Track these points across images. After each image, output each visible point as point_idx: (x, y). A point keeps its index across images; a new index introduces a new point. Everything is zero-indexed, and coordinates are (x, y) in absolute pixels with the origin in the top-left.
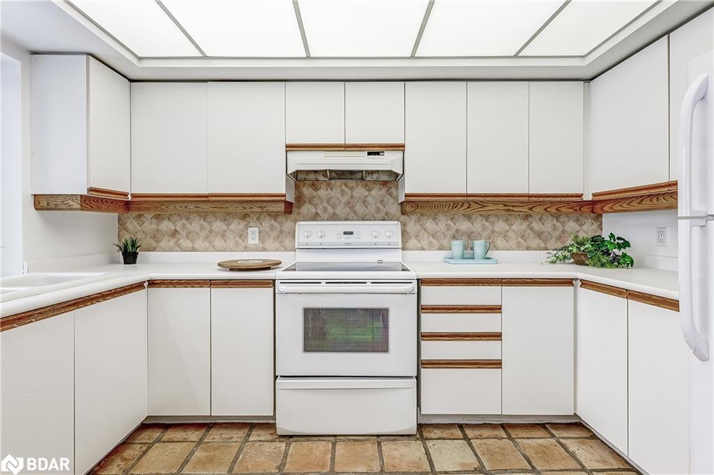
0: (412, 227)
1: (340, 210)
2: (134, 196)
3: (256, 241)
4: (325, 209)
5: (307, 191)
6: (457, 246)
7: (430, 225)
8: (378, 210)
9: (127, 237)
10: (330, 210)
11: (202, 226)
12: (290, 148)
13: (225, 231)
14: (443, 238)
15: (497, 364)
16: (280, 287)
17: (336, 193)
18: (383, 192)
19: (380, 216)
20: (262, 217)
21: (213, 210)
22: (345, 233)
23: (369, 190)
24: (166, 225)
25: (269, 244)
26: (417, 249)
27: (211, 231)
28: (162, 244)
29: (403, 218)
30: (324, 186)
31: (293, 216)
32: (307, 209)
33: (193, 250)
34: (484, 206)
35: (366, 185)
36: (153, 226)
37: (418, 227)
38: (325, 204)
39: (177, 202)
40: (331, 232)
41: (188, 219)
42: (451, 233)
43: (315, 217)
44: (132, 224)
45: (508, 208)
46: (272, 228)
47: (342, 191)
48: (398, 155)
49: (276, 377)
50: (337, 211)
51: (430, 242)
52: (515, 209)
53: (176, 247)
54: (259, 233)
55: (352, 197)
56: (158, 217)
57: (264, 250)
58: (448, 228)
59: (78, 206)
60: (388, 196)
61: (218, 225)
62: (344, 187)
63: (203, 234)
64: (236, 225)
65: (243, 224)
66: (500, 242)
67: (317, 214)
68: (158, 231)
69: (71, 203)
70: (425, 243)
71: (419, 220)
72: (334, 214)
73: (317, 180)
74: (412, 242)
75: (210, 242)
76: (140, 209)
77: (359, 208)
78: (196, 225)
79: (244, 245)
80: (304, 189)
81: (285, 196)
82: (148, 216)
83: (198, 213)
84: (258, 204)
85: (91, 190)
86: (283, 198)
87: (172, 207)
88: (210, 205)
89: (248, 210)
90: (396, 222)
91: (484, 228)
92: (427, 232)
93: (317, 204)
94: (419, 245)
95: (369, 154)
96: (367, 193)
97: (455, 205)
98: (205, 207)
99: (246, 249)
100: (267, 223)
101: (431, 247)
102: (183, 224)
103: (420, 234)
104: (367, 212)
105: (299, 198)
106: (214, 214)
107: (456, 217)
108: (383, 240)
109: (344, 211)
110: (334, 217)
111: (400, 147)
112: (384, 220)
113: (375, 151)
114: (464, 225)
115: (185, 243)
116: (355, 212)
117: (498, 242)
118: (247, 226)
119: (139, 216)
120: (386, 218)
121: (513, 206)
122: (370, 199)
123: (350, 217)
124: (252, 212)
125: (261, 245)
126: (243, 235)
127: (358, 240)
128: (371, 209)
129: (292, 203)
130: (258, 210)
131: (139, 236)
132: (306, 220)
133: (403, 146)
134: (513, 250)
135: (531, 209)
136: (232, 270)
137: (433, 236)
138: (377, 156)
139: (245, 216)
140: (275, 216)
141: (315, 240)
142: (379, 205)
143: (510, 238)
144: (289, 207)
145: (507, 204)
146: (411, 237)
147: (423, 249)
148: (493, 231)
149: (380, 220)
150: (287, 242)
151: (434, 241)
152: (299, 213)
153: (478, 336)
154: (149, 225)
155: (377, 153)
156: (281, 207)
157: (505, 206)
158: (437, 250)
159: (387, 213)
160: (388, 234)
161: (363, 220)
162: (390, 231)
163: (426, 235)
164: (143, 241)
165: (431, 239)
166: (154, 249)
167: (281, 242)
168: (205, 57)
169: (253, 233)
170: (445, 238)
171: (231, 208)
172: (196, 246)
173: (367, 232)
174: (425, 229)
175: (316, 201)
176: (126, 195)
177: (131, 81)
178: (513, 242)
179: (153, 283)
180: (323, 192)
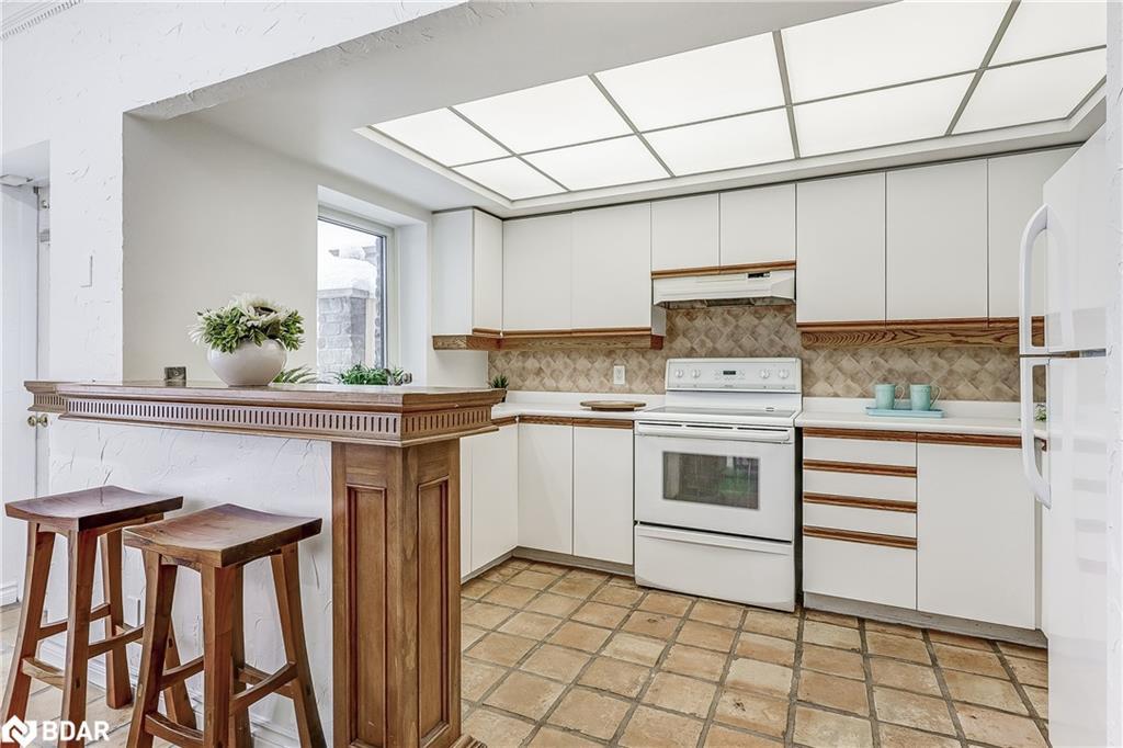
0: (820, 365)
1: (721, 344)
2: (505, 333)
3: (623, 382)
4: (703, 343)
5: (680, 322)
6: (883, 392)
7: (847, 363)
8: (772, 343)
9: (496, 375)
10: (709, 344)
11: (565, 363)
12: (656, 275)
13: (589, 370)
14: (867, 380)
15: (910, 543)
16: (639, 428)
17: (717, 323)
18: (779, 319)
19: (775, 351)
20: (629, 353)
21: (577, 346)
22: (725, 373)
23: (760, 318)
24: (531, 363)
25: (637, 385)
26: (828, 395)
27: (575, 369)
28: (527, 383)
29: (807, 354)
30: (701, 315)
31: (664, 352)
32: (681, 343)
33: (557, 390)
34: (919, 337)
35: (756, 312)
36: (520, 364)
37: (829, 365)
38: (703, 337)
39: (544, 338)
40: (707, 371)
41: (552, 356)
42: (880, 374)
43: (691, 353)
44: (500, 362)
45: (959, 338)
46: (640, 366)
47: (724, 319)
48: (789, 275)
49: (635, 523)
50: (718, 346)
51: (848, 387)
52: (970, 340)
53: (541, 387)
54: (626, 371)
55: (737, 327)
56: (524, 355)
57: (631, 391)
58: (876, 367)
59: (465, 345)
60: (786, 325)
61: (583, 363)
62: (726, 315)
63: (567, 373)
64: (601, 363)
65: (608, 361)
66: (963, 387)
67: (693, 348)
68: (524, 368)
69: (460, 343)
70: (839, 388)
71: (831, 357)
72: (715, 349)
73: (693, 308)
74: (820, 386)
75: (574, 382)
76: (510, 347)
77: (747, 341)
78: (560, 362)
79: (609, 385)
80: (677, 319)
81: (650, 330)
82: (515, 353)
83: (563, 350)
84: (623, 340)
85: (474, 331)
86: (649, 333)
87: (538, 344)
88: (574, 341)
89: (612, 347)
90: (794, 359)
91: (935, 367)
92: (843, 373)
93: (692, 337)
94: (831, 390)
95: (750, 276)
96: (756, 322)
97: (873, 335)
98: (569, 343)
99: (611, 390)
100: (634, 361)
101: (849, 393)
102: (548, 362)
103: (833, 375)
104: (757, 345)
105: (672, 331)
106: (577, 350)
107: (889, 351)
108: (774, 382)
109: (726, 345)
110: (714, 353)
111: (790, 265)
112: (779, 356)
113: (757, 272)
114: (901, 363)
115: (549, 382)
116: (740, 347)
117: (960, 388)
118: (613, 364)
119: (507, 353)
120: (783, 353)
121: (967, 336)
122: (761, 330)
123: (734, 352)
124: (617, 348)
125: (627, 386)
126: (608, 375)
127: (742, 382)
128: (763, 342)
129: (662, 337)
130: (623, 346)
131: (507, 374)
132: (679, 357)
133: (795, 264)
134: (988, 400)
135: (998, 339)
136: (594, 409)
137: (853, 379)
138: (760, 278)
139: (610, 353)
140: (642, 352)
141: (687, 381)
142: (773, 336)
143: (982, 382)
144: (658, 343)
145: (955, 332)
146: (818, 380)
147: (836, 395)
148: (951, 372)
149: (774, 356)
150: (657, 383)
151: (854, 385)
152: (671, 349)
153: (883, 505)
154: (516, 363)
155: (761, 275)
156: (648, 343)
157: (953, 335)
158: (859, 397)
159: (784, 347)
160: (782, 374)
161: (752, 357)
162: (785, 371)
163: (841, 377)
164: (512, 380)
165: (849, 382)
166: (520, 389)
167: (650, 383)
168: (570, 192)
169: (619, 371)
170: (871, 381)
171: (595, 345)
172: (560, 386)
173: (753, 371)
174: (839, 369)
175: (692, 333)
176: (498, 333)
177: (503, 219)
178: (987, 389)
179: (523, 419)
180: (699, 323)
